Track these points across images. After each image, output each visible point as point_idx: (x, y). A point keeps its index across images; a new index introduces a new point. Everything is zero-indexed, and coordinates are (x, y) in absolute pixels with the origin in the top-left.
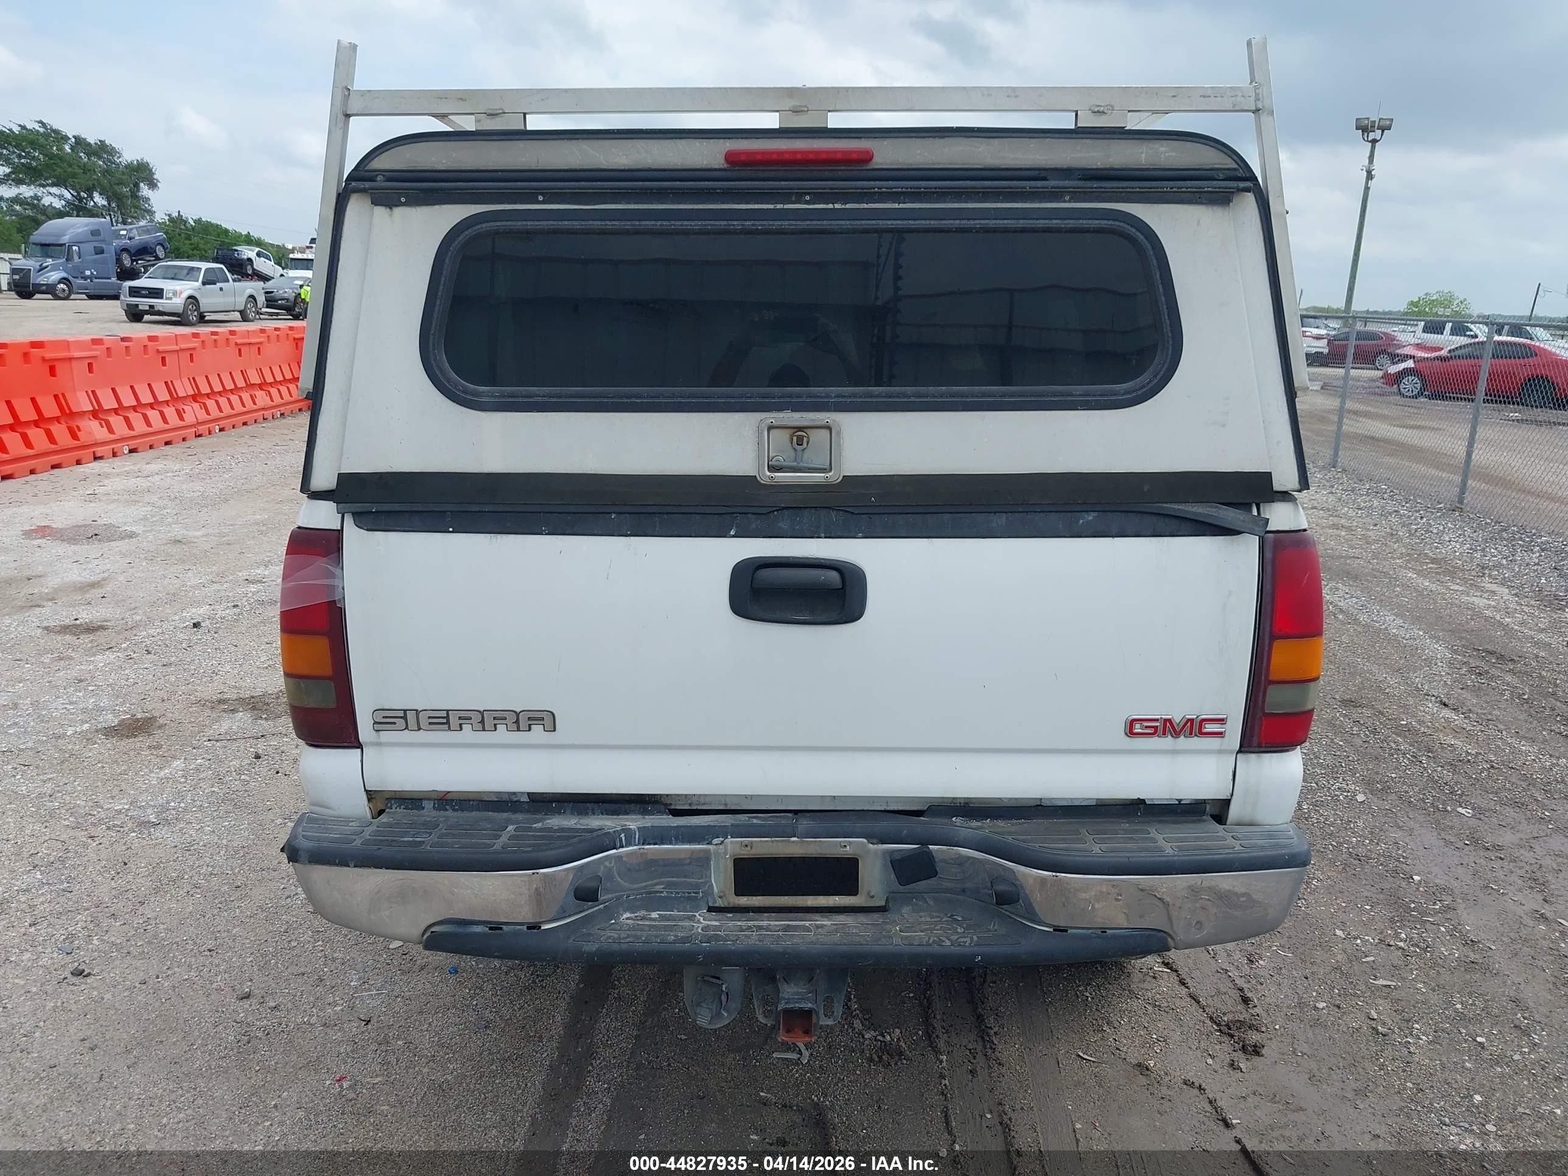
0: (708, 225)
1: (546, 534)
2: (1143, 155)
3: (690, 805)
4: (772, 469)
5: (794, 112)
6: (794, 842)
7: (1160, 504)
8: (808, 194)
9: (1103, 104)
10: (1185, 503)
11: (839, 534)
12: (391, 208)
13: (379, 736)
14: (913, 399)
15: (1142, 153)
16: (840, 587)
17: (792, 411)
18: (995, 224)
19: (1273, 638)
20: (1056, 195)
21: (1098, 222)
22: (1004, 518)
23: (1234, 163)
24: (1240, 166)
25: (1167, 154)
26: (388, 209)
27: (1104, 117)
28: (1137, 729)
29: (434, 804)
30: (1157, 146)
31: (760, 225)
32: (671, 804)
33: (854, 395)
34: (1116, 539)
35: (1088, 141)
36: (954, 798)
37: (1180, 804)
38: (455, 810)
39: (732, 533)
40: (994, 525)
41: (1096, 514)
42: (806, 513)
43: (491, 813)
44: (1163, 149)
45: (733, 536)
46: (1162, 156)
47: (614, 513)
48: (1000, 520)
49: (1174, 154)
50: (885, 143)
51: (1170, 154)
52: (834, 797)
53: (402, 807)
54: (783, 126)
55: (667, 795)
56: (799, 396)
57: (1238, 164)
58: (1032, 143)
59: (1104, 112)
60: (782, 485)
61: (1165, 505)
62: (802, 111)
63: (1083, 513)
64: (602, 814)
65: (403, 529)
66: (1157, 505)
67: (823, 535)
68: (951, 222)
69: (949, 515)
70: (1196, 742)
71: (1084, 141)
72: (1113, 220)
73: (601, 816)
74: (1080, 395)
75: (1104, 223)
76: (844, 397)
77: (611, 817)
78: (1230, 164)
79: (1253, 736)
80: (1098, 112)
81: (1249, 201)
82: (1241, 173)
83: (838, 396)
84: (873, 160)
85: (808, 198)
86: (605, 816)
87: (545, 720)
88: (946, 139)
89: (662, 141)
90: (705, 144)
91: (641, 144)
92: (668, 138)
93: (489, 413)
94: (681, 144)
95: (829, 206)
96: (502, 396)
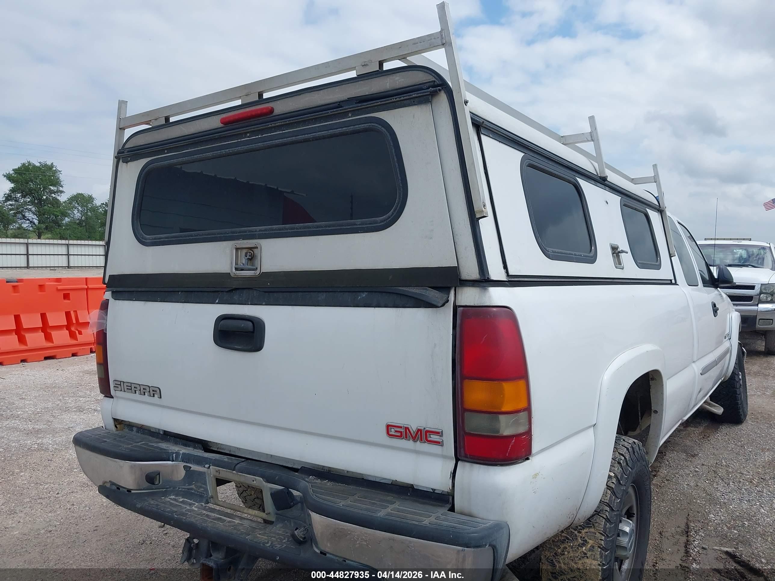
1: (160, 301)
2: (388, 84)
3: (218, 448)
4: (236, 269)
5: (246, 96)
6: (234, 473)
7: (397, 288)
8: (248, 132)
9: (366, 61)
10: (410, 287)
11: (256, 302)
12: (127, 163)
13: (116, 393)
14: (289, 231)
15: (387, 82)
16: (252, 330)
17: (243, 240)
18: (319, 134)
19: (463, 378)
20: (345, 114)
21: (362, 125)
22: (325, 295)
23: (433, 78)
24: (437, 79)
25: (399, 81)
27: (367, 67)
28: (392, 432)
29: (136, 429)
30: (394, 77)
31: (231, 150)
32: (211, 447)
33: (266, 230)
34: (376, 308)
35: (362, 82)
36: (323, 466)
37: (434, 492)
39: (217, 301)
40: (320, 299)
41: (366, 293)
42: (245, 291)
44: (397, 78)
45: (218, 303)
46: (397, 82)
47: (180, 292)
48: (322, 296)
49: (403, 80)
50: (278, 102)
51: (401, 80)
52: (272, 455)
54: (243, 103)
55: (210, 442)
56: (245, 232)
57: (435, 78)
58: (337, 89)
59: (367, 65)
60: (238, 277)
61: (400, 288)
62: (249, 95)
63: (361, 293)
65: (123, 299)
66: (395, 288)
67: (250, 303)
68: (301, 136)
69: (301, 293)
70: (426, 447)
71: (360, 82)
72: (370, 123)
74: (360, 224)
75: (366, 125)
76: (262, 231)
77: (183, 447)
78: (431, 78)
79: (461, 448)
80: (365, 65)
81: (443, 97)
82: (438, 82)
83: (260, 231)
84: (274, 112)
85: (248, 135)
86: (182, 446)
87: (158, 392)
88: (302, 95)
89: (203, 119)
90: (217, 117)
91: (197, 122)
92: (205, 118)
93: (149, 247)
94: (210, 119)
95: (257, 137)
96: (152, 239)
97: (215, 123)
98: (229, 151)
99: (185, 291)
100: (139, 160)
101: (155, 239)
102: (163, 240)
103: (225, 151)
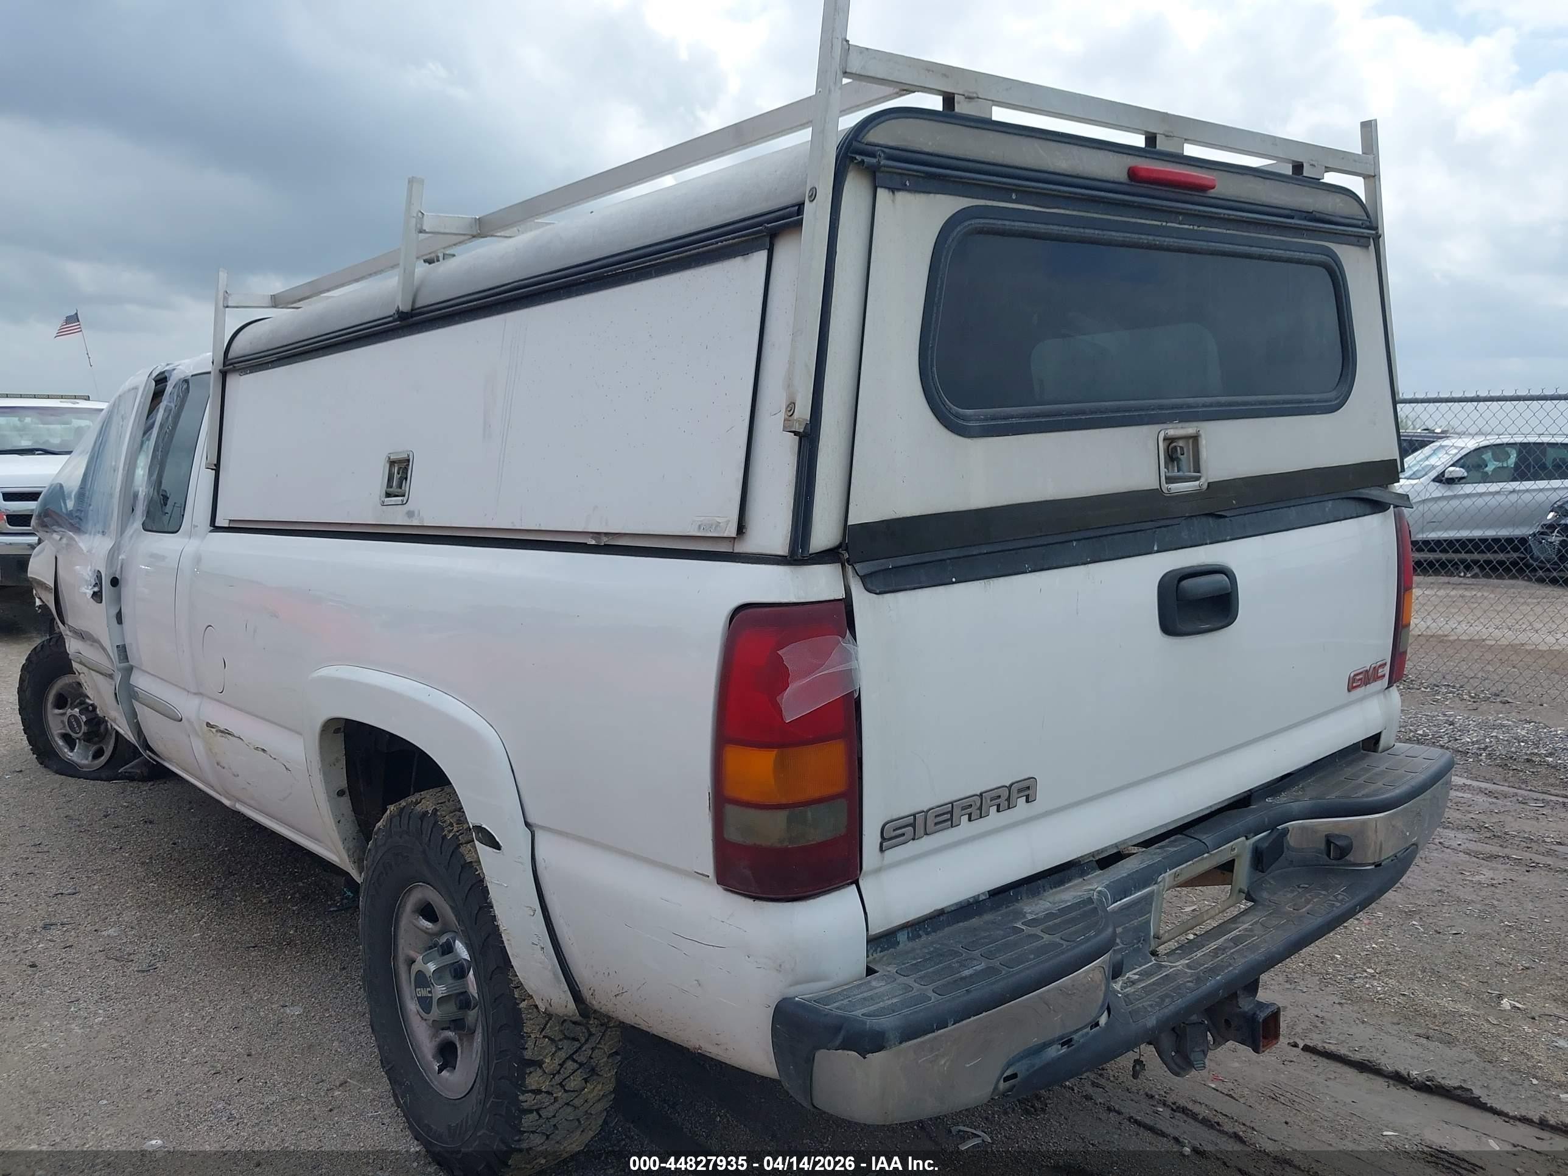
0: (1127, 237)
1: (1030, 572)
2: (1330, 204)
4: (1168, 480)
5: (1166, 136)
6: (1206, 858)
9: (1314, 159)
11: (1217, 538)
12: (893, 193)
16: (1231, 589)
21: (1320, 256)
25: (1339, 205)
26: (891, 193)
27: (1314, 169)
28: (1355, 682)
29: (908, 933)
30: (1335, 197)
31: (1158, 241)
35: (1308, 189)
38: (928, 934)
39: (1156, 548)
43: (961, 924)
44: (1338, 200)
45: (1158, 552)
47: (1075, 540)
53: (879, 949)
56: (1182, 407)
58: (1284, 187)
59: (1314, 166)
60: (1177, 496)
61: (1360, 490)
62: (1170, 136)
64: (1051, 888)
65: (913, 586)
66: (1356, 490)
67: (1208, 541)
71: (1306, 188)
73: (1051, 891)
75: (1323, 258)
80: (1312, 164)
81: (1372, 246)
82: (1368, 223)
84: (1214, 190)
85: (1181, 218)
87: (1026, 789)
88: (1244, 176)
89: (1088, 150)
90: (1115, 157)
91: (1075, 150)
92: (1094, 148)
93: (975, 439)
94: (1100, 155)
95: (1191, 227)
96: (986, 420)
97: (1114, 169)
98: (1154, 240)
99: (1085, 539)
100: (932, 195)
101: (994, 418)
102: (1014, 421)
103: (1147, 239)
